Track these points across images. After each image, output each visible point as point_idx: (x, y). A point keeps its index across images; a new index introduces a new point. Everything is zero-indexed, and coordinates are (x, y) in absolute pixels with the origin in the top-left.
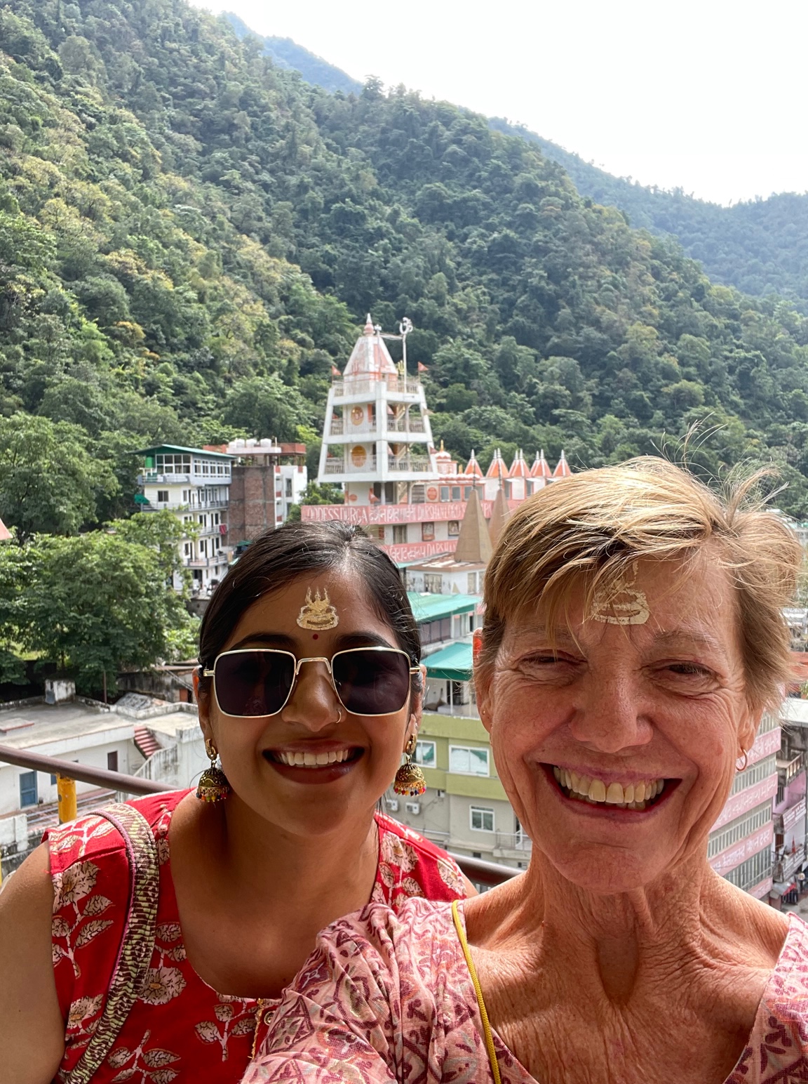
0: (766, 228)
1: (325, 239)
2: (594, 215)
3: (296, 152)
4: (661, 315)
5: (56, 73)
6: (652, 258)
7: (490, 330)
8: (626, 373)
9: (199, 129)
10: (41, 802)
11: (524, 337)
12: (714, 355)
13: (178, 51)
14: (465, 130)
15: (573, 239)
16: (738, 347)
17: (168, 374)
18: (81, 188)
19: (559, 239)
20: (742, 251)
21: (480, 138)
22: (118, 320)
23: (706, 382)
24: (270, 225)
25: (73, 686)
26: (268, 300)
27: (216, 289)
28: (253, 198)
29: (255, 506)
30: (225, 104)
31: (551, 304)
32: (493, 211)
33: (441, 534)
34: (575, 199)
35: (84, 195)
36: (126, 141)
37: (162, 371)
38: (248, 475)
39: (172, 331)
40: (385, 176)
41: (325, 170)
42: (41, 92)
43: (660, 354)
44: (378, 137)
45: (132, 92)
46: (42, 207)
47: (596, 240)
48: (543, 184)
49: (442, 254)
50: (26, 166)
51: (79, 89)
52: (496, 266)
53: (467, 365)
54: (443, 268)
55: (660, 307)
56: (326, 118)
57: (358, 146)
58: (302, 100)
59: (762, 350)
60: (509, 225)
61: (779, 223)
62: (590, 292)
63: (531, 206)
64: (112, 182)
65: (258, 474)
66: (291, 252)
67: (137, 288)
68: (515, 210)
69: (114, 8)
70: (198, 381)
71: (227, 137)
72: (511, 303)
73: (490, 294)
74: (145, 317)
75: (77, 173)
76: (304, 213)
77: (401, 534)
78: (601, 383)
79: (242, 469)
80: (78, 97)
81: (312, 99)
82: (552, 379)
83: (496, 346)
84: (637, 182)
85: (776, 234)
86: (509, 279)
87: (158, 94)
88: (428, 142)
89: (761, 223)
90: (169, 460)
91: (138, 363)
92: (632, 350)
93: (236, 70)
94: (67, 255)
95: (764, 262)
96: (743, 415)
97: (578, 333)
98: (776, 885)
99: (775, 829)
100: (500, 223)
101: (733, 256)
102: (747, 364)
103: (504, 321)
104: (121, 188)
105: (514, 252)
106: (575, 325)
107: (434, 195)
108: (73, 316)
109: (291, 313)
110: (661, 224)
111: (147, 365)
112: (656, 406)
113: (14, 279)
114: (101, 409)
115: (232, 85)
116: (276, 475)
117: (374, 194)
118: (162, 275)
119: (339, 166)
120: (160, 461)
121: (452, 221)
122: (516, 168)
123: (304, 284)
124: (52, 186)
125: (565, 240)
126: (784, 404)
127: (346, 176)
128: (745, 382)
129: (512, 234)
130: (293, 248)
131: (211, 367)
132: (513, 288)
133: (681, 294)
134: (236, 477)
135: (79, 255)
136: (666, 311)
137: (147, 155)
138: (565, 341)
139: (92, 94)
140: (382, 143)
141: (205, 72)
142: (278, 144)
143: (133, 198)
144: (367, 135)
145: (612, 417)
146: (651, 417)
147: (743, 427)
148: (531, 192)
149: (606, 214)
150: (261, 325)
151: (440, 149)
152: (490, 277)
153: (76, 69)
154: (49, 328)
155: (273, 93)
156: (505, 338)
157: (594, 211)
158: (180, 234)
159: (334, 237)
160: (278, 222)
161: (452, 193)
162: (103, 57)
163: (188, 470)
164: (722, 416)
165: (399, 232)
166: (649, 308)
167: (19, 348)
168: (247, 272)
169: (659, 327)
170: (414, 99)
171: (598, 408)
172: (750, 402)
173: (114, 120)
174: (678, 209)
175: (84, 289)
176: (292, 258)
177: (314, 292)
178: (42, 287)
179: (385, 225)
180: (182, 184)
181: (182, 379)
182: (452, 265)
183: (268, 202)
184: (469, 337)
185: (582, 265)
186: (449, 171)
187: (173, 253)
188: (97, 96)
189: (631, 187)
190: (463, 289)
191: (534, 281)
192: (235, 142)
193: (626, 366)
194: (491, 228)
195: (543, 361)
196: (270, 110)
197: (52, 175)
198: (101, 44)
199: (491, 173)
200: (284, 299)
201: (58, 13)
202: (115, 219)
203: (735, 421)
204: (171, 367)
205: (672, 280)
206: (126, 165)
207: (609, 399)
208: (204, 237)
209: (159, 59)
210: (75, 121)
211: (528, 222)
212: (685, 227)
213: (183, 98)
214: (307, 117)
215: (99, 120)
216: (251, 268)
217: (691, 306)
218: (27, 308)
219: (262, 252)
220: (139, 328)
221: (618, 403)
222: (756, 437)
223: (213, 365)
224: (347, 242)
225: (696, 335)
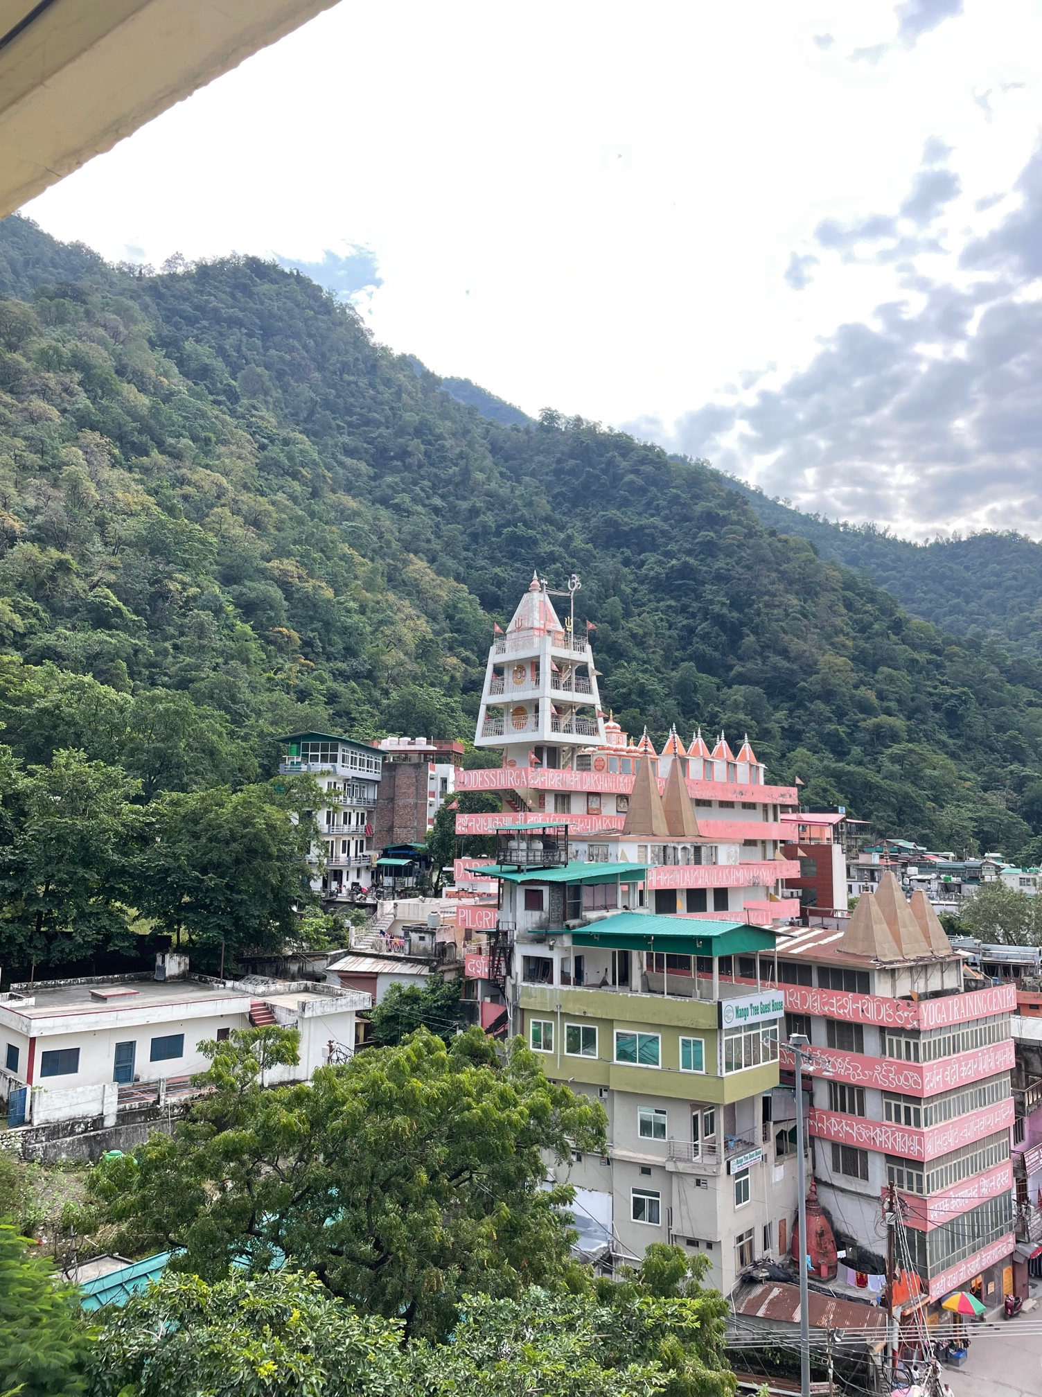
0: (967, 568)
1: (493, 560)
2: (779, 545)
3: (469, 479)
4: (856, 647)
5: (233, 397)
6: (844, 589)
7: (666, 658)
8: (819, 706)
9: (372, 456)
10: (137, 1080)
11: (705, 665)
12: (916, 690)
13: (356, 383)
14: (643, 461)
15: (758, 567)
16: (942, 683)
17: (322, 682)
18: (247, 499)
19: (743, 567)
20: (941, 590)
21: (658, 469)
22: (274, 626)
23: (909, 719)
24: (439, 547)
25: (187, 961)
26: (433, 618)
27: (378, 603)
28: (422, 519)
29: (405, 807)
30: (401, 432)
31: (734, 632)
32: (671, 539)
33: (609, 808)
34: (758, 528)
35: (250, 508)
36: (297, 461)
37: (316, 679)
38: (400, 771)
39: (330, 640)
40: (559, 504)
41: (498, 496)
42: (216, 413)
43: (856, 687)
44: (554, 466)
45: (306, 421)
46: (207, 516)
47: (781, 568)
48: (725, 513)
49: (617, 579)
50: (195, 477)
51: (254, 412)
52: (676, 593)
53: (642, 692)
54: (617, 591)
55: (854, 639)
56: (501, 448)
57: (533, 475)
58: (478, 432)
59: (970, 687)
60: (689, 553)
61: (981, 564)
62: (777, 620)
63: (712, 534)
64: (280, 497)
65: (410, 770)
66: (459, 574)
67: (296, 596)
68: (694, 538)
69: (296, 344)
70: (354, 692)
71: (399, 463)
72: (691, 631)
73: (668, 621)
74: (302, 625)
75: (245, 487)
76: (474, 537)
77: (563, 804)
78: (790, 715)
79: (392, 765)
80: (253, 419)
81: (488, 431)
82: (736, 707)
83: (674, 673)
84: (825, 520)
85: (978, 574)
86: (689, 606)
87: (333, 423)
88: (605, 472)
89: (961, 563)
90: (315, 749)
91: (291, 669)
92: (824, 681)
93: (412, 402)
94: (228, 561)
95: (967, 603)
96: (953, 755)
97: (764, 663)
98: (1020, 1246)
99: (1015, 1172)
100: (679, 551)
101: (931, 596)
102: (953, 701)
103: (684, 649)
104: (289, 503)
105: (694, 579)
106: (761, 654)
107: (610, 522)
108: (227, 618)
109: (457, 631)
110: (853, 561)
111: (299, 671)
112: (854, 741)
113: (171, 578)
114: (248, 706)
115: (408, 416)
116: (430, 772)
117: (548, 520)
118: (323, 584)
119: (512, 491)
120: (306, 748)
121: (628, 547)
122: (696, 497)
123: (470, 602)
124: (218, 497)
125: (748, 568)
126: (999, 746)
127: (519, 503)
128: (953, 719)
129: (691, 560)
130: (461, 570)
131: (368, 676)
132: (693, 615)
133: (876, 626)
134: (387, 774)
135: (239, 561)
136: (862, 643)
137: (318, 476)
138: (749, 670)
139: (268, 418)
140: (558, 473)
141: (382, 404)
142: (451, 471)
143: (300, 513)
144: (541, 464)
145: (805, 751)
146: (848, 753)
147: (954, 767)
148: (711, 520)
149: (792, 544)
150: (424, 639)
151: (616, 478)
152: (668, 603)
153: (254, 394)
154: (201, 625)
155: (448, 424)
156: (685, 664)
157: (780, 541)
158: (346, 549)
159: (504, 560)
160: (447, 544)
161: (630, 519)
162: (281, 387)
163: (334, 759)
164: (928, 755)
165: (573, 557)
166: (842, 638)
167: (168, 645)
168: (412, 590)
169: (853, 659)
170: (592, 430)
171: (788, 741)
172: (960, 742)
173: (286, 442)
174: (871, 547)
175: (242, 594)
176: (458, 578)
177: (482, 612)
178: (198, 586)
179: (558, 549)
180: (351, 503)
181: (335, 686)
182: (628, 591)
183: (437, 526)
184: (645, 662)
185: (768, 593)
186: (626, 499)
187: (337, 565)
188: (272, 420)
189: (819, 524)
190: (639, 615)
191: (716, 608)
192: (407, 468)
193: (819, 698)
194: (669, 555)
195: (725, 690)
196: (444, 439)
197: (219, 486)
198: (280, 375)
199: (669, 502)
200: (450, 617)
201: (240, 346)
202: (279, 530)
203: (941, 758)
204: (326, 675)
205: (866, 612)
206: (296, 484)
207: (800, 732)
208: (370, 554)
209: (336, 390)
210: (248, 441)
211: (710, 549)
212: (879, 565)
213: (358, 427)
214: (482, 447)
215: (272, 442)
216: (417, 585)
217: (888, 638)
218: (181, 607)
219: (428, 571)
220: (295, 635)
221: (810, 736)
222: (969, 780)
223: (370, 675)
224: (518, 565)
225: (895, 669)
